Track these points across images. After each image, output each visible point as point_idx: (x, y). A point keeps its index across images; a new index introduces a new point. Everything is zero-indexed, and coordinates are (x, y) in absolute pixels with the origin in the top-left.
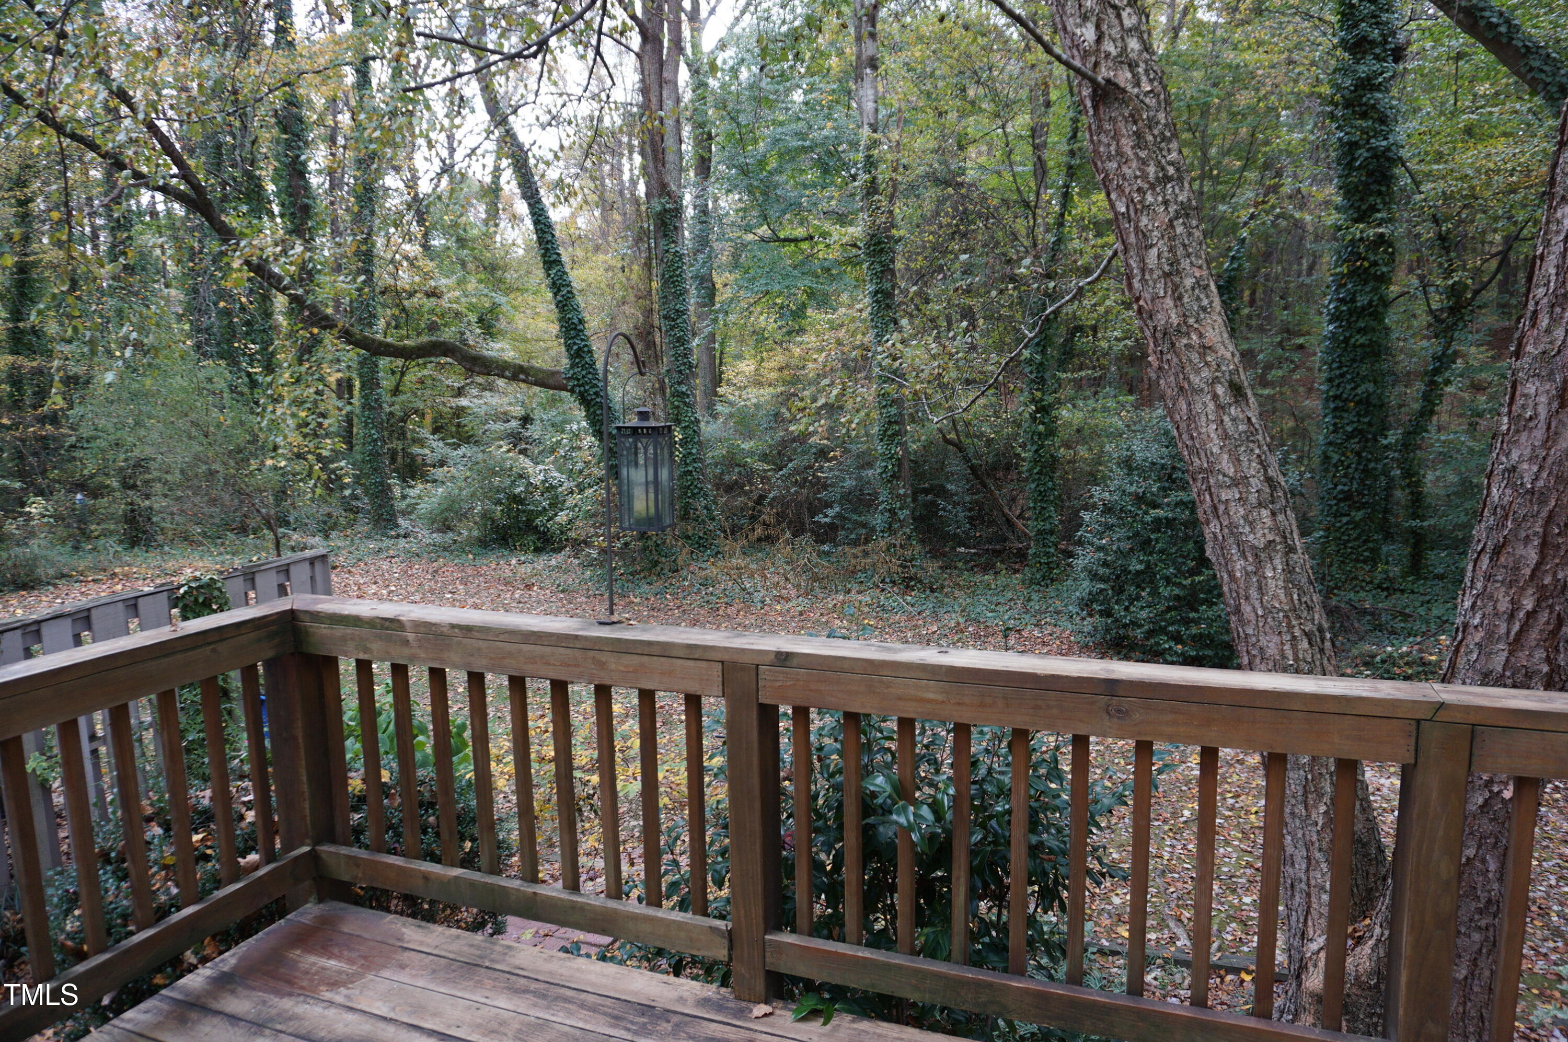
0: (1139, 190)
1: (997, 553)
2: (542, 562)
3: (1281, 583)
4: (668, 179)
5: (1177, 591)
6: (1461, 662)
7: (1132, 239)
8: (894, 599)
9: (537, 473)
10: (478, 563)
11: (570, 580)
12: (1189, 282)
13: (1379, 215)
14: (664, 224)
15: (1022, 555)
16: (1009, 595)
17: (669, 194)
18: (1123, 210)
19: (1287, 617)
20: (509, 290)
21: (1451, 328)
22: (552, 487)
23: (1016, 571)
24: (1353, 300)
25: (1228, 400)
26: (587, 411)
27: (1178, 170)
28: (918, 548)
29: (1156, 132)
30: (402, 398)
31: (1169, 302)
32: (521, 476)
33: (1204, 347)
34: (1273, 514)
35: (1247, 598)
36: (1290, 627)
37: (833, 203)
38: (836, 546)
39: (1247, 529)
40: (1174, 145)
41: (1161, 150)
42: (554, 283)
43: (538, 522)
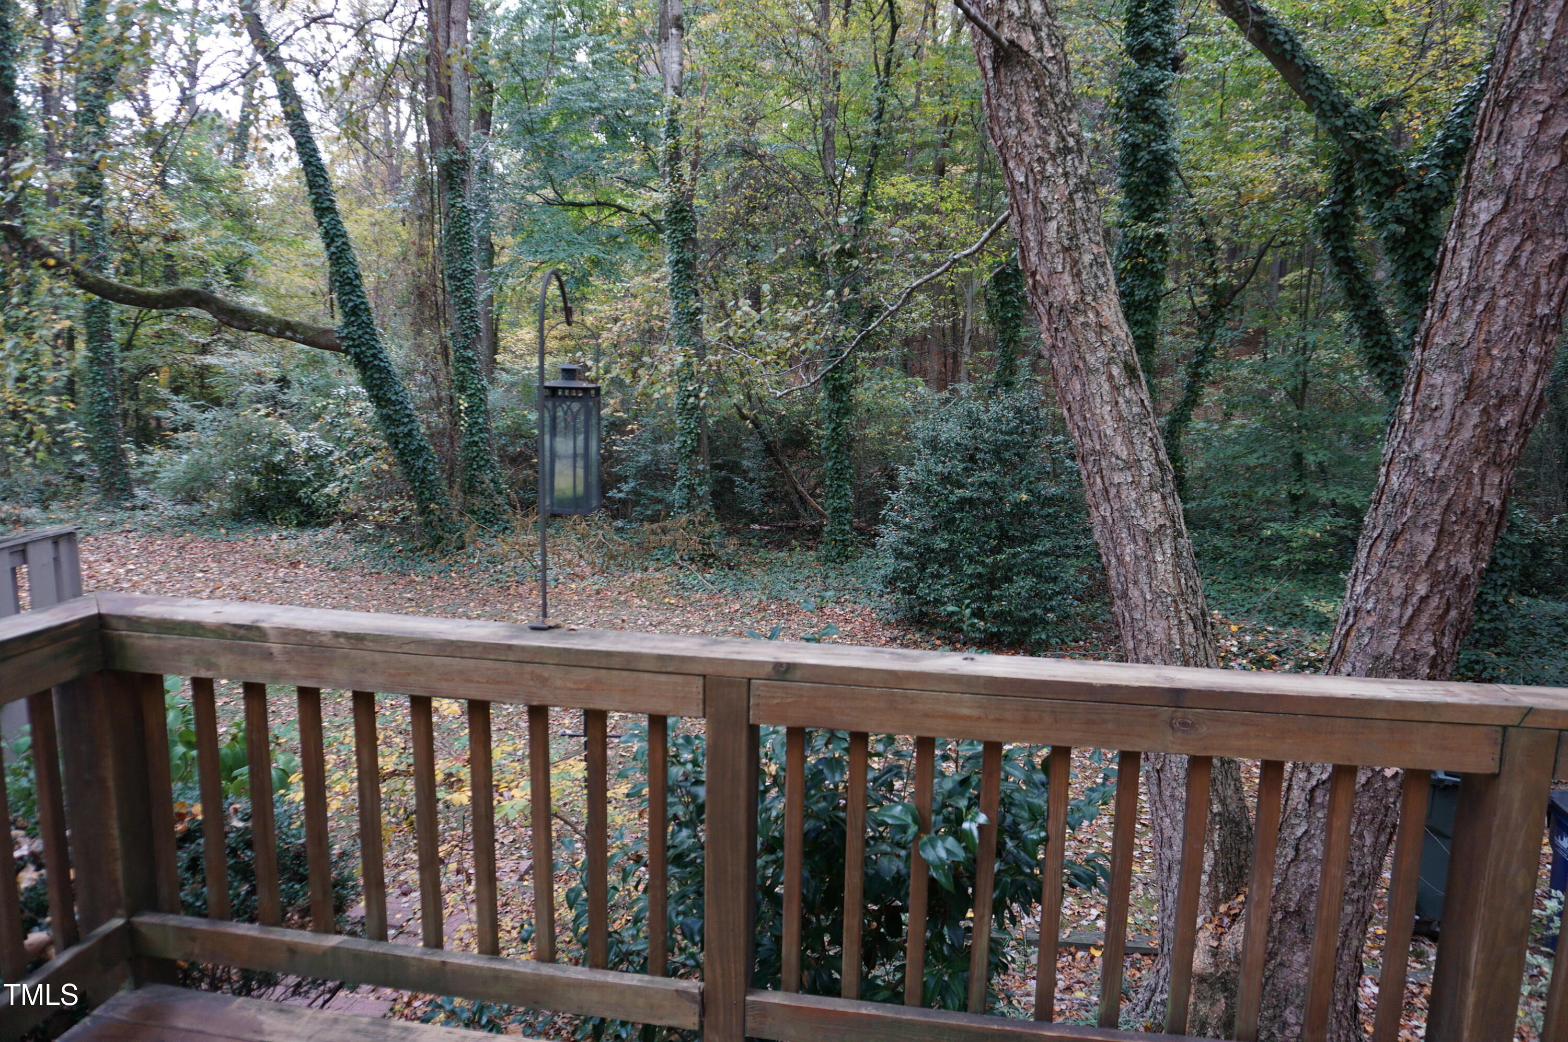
0: (1040, 160)
1: (791, 529)
2: (306, 537)
3: (1170, 568)
4: (455, 128)
5: (980, 569)
6: (1351, 645)
7: (1030, 210)
8: (695, 577)
9: (300, 440)
10: (232, 538)
11: (340, 556)
12: (1087, 258)
13: (1158, 215)
14: (450, 176)
15: (816, 532)
16: (806, 572)
17: (456, 144)
18: (1022, 179)
19: (1175, 601)
20: (260, 240)
21: (1214, 324)
22: (317, 456)
23: (810, 548)
24: (1132, 294)
25: (1123, 382)
26: (364, 374)
27: (1078, 142)
28: (717, 527)
29: (1058, 100)
30: (135, 353)
31: (1067, 278)
32: (282, 444)
33: (1101, 326)
34: (1164, 498)
35: (1136, 583)
36: (1178, 611)
37: (636, 167)
38: (630, 522)
39: (1139, 513)
40: (1074, 116)
41: (1062, 120)
42: (327, 233)
43: (301, 493)
